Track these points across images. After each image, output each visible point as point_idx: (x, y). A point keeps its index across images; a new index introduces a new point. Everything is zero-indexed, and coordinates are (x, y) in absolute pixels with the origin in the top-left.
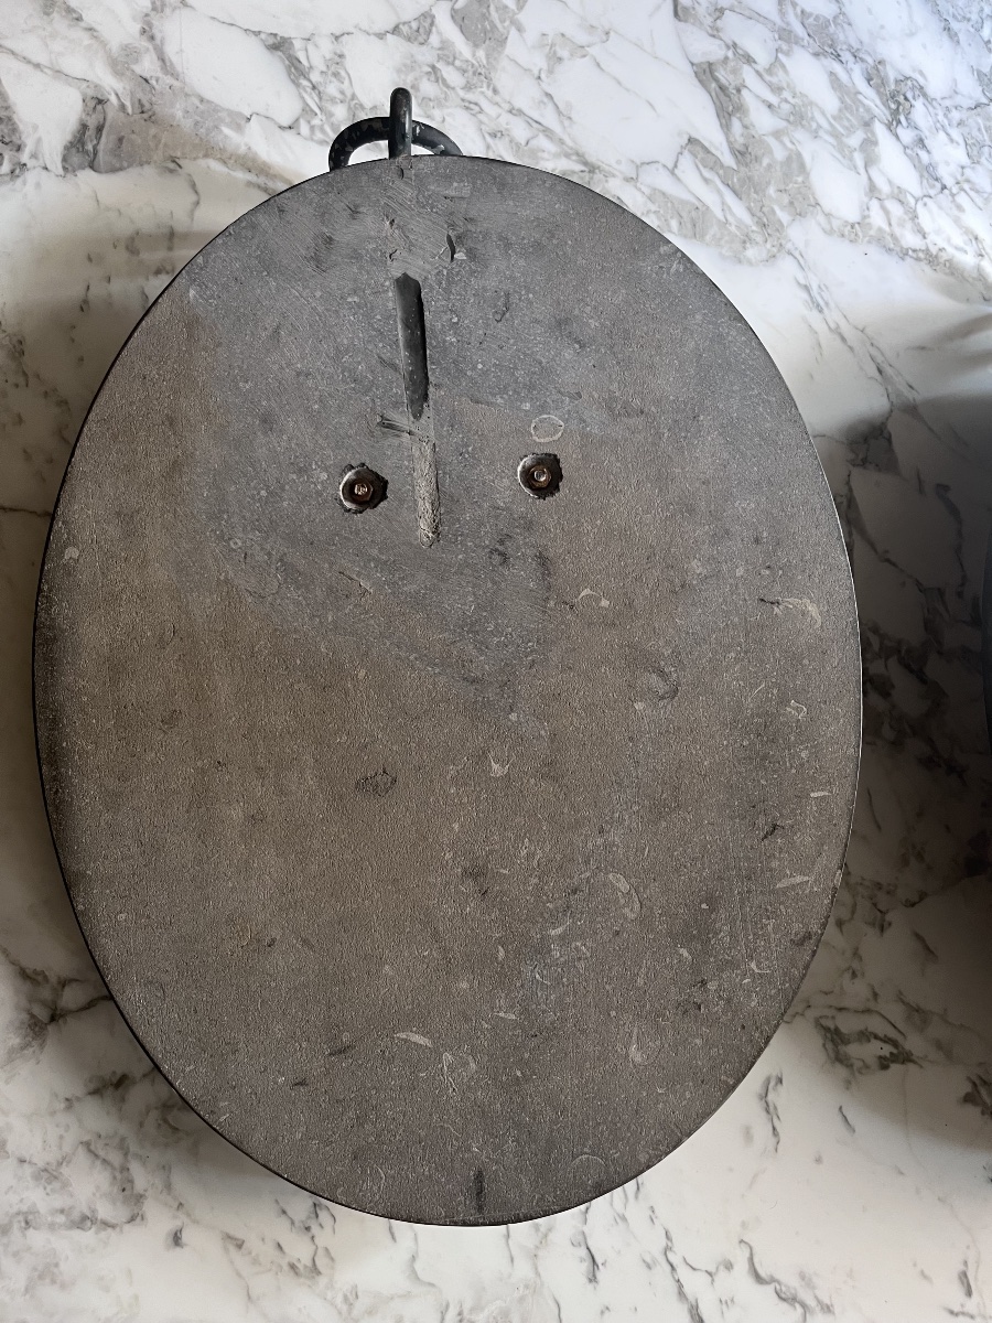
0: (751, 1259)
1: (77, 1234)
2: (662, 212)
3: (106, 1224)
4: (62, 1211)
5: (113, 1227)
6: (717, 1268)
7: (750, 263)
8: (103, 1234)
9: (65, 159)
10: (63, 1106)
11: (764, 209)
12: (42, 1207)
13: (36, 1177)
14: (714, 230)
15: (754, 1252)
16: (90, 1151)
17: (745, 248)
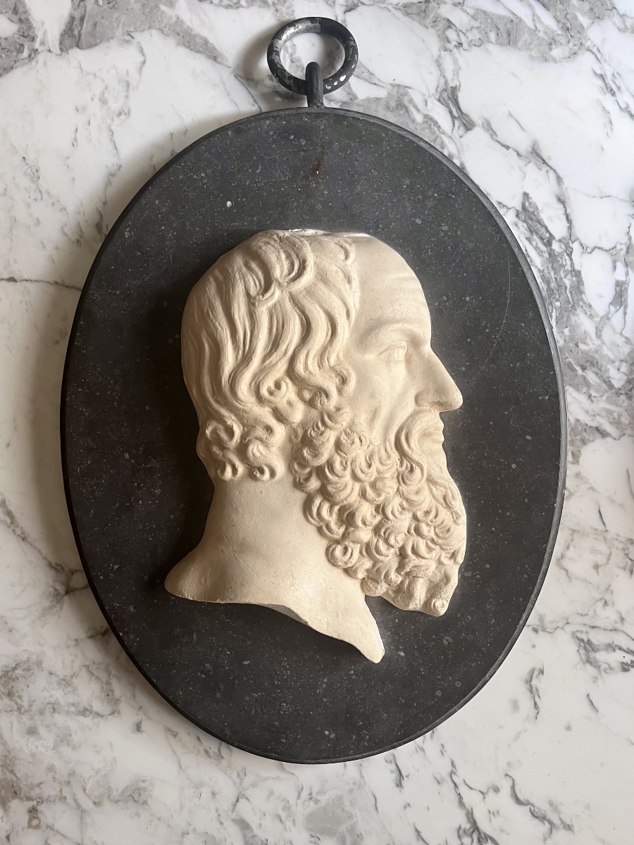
0: (513, 787)
1: (81, 718)
2: (483, 27)
3: (98, 715)
4: (73, 705)
5: (102, 716)
6: (488, 790)
7: (555, 61)
8: (96, 720)
9: (61, 43)
10: (73, 643)
11: (568, 16)
12: (62, 701)
13: (59, 684)
14: (526, 37)
15: (516, 783)
16: (88, 670)
17: (551, 49)
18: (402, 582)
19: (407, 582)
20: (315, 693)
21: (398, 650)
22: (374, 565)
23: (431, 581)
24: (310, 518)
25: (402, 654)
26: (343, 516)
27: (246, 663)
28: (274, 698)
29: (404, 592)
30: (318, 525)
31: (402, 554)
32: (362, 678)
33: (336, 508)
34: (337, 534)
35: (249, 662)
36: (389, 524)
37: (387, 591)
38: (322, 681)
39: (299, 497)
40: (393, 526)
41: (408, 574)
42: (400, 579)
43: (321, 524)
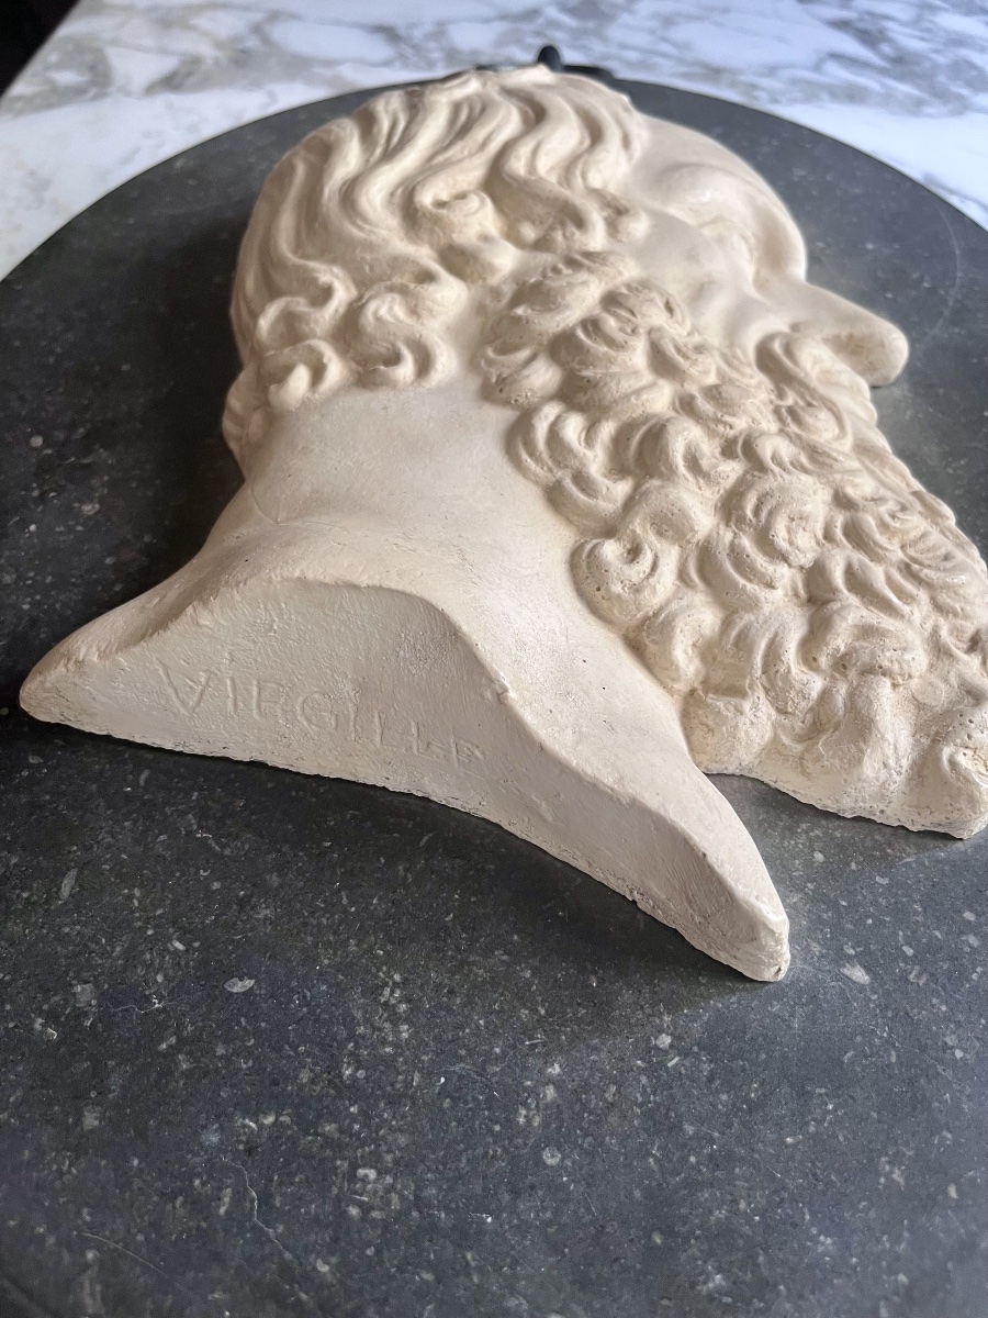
18: (826, 695)
19: (842, 690)
20: (509, 1122)
21: (841, 958)
22: (727, 624)
23: (920, 706)
24: (525, 456)
25: (859, 975)
26: (627, 446)
27: (239, 986)
28: (328, 1142)
29: (836, 727)
30: (551, 479)
31: (816, 595)
32: (706, 1068)
33: (607, 429)
34: (609, 499)
35: (249, 983)
36: (768, 483)
37: (775, 739)
38: (541, 1072)
39: (498, 418)
40: (782, 489)
41: (842, 664)
42: (817, 684)
43: (560, 474)
